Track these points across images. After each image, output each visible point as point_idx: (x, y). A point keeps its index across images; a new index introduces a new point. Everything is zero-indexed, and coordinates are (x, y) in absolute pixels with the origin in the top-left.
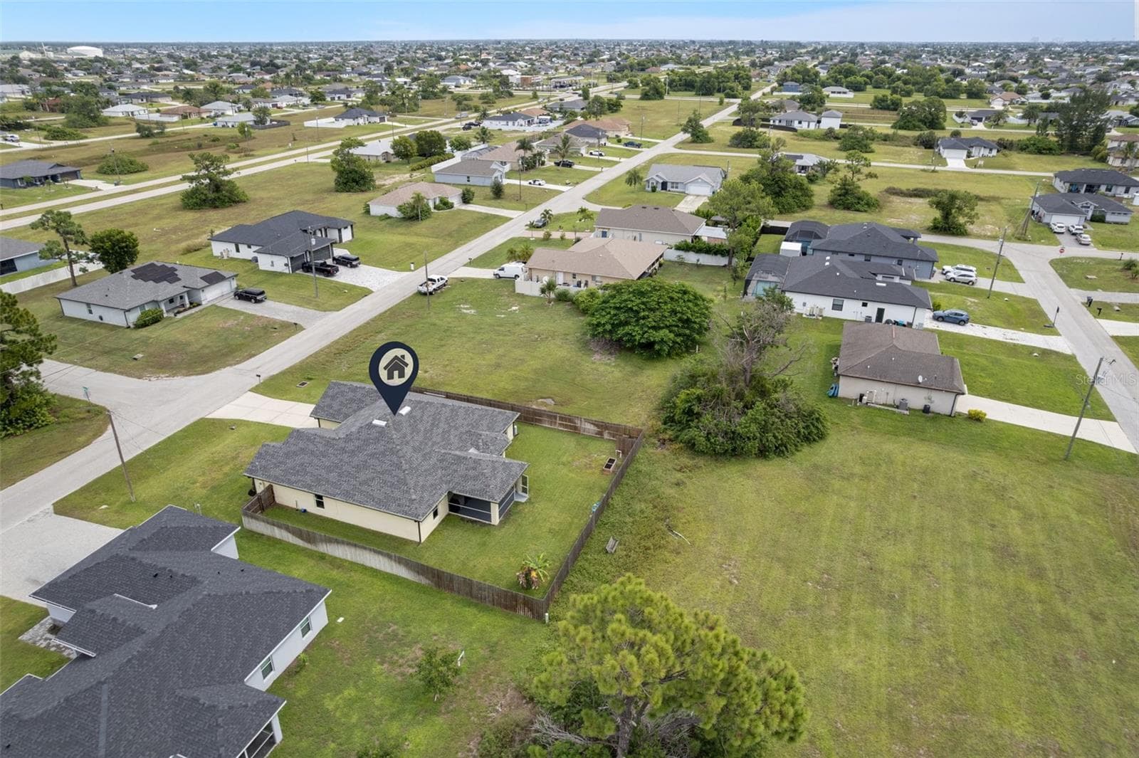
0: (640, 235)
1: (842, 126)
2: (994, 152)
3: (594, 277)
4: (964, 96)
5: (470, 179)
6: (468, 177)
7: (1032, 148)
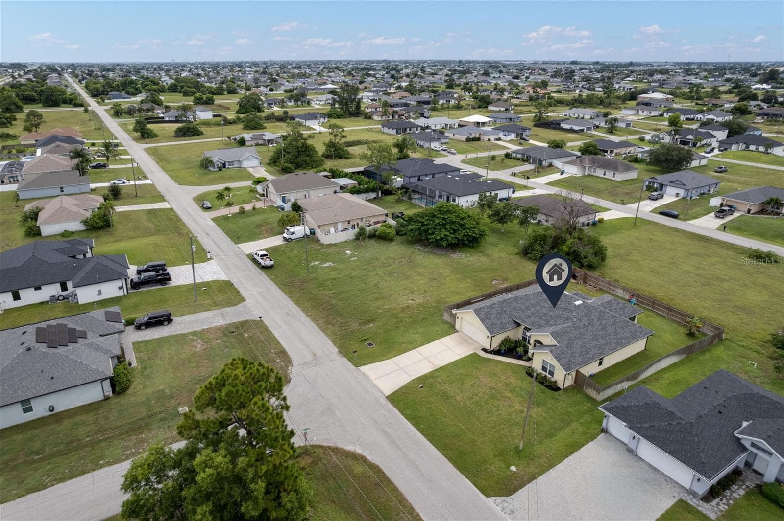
0: (308, 192)
1: (214, 116)
2: (327, 119)
3: (362, 219)
4: (226, 93)
5: (64, 189)
6: (61, 188)
7: (334, 116)
